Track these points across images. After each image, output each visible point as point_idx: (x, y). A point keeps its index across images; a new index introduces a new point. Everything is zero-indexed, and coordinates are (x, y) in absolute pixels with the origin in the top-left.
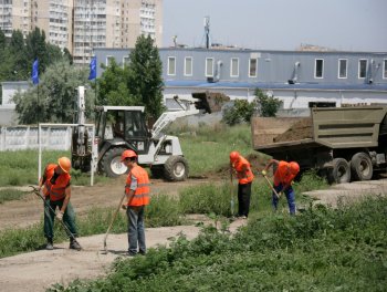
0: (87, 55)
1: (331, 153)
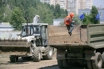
1: (95, 52)
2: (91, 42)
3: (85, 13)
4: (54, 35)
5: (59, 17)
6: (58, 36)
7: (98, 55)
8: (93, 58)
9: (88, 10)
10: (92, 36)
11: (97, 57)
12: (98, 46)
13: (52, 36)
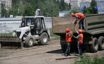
0: (74, 4)
1: (92, 37)
2: (89, 29)
3: (86, 6)
4: (58, 24)
5: (63, 9)
6: (61, 25)
7: (94, 40)
8: (90, 43)
9: (88, 3)
10: (89, 24)
11: (94, 41)
12: (94, 32)
13: (55, 25)
